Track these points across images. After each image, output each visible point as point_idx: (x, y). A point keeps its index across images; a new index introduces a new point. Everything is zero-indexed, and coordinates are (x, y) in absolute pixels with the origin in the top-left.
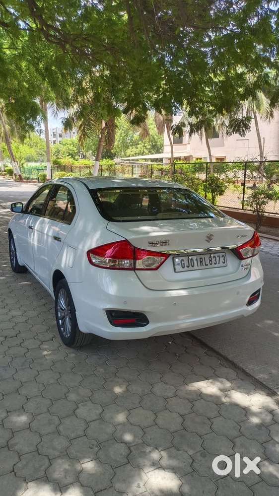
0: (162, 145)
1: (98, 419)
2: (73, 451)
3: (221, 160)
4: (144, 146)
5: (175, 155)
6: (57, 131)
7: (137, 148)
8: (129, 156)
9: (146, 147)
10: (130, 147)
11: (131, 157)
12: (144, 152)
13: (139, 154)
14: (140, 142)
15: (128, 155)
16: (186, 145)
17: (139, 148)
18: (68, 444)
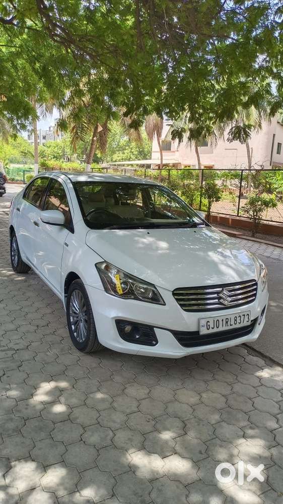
0: (150, 152)
1: (148, 398)
2: (132, 424)
3: (210, 168)
4: (131, 152)
5: (164, 162)
6: (40, 132)
7: (124, 153)
8: (116, 161)
9: (132, 152)
10: (117, 153)
11: (118, 162)
12: (130, 158)
13: (125, 160)
14: (127, 148)
15: (114, 160)
16: (174, 152)
17: (126, 154)
18: (125, 418)
